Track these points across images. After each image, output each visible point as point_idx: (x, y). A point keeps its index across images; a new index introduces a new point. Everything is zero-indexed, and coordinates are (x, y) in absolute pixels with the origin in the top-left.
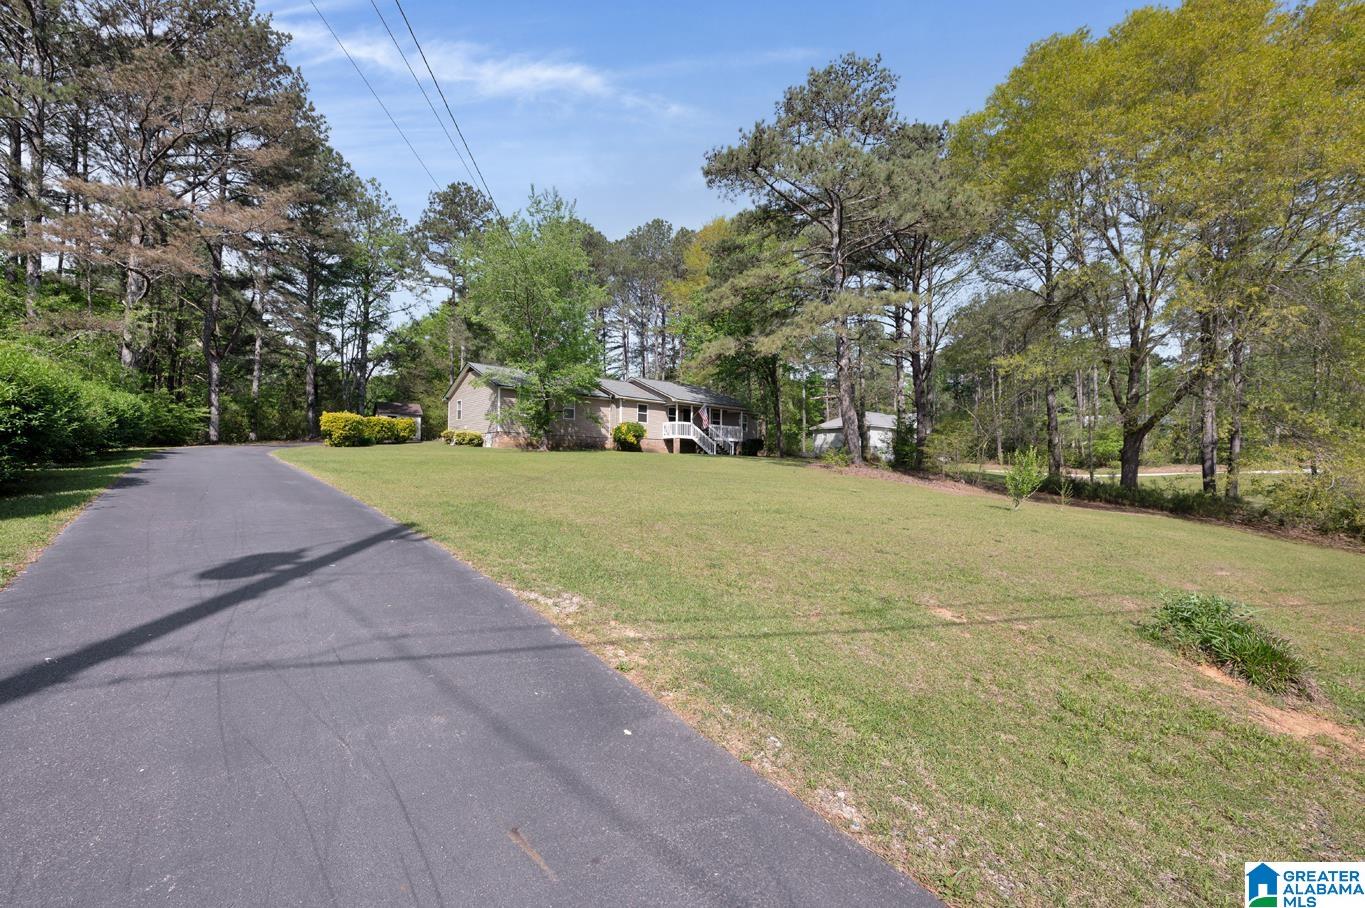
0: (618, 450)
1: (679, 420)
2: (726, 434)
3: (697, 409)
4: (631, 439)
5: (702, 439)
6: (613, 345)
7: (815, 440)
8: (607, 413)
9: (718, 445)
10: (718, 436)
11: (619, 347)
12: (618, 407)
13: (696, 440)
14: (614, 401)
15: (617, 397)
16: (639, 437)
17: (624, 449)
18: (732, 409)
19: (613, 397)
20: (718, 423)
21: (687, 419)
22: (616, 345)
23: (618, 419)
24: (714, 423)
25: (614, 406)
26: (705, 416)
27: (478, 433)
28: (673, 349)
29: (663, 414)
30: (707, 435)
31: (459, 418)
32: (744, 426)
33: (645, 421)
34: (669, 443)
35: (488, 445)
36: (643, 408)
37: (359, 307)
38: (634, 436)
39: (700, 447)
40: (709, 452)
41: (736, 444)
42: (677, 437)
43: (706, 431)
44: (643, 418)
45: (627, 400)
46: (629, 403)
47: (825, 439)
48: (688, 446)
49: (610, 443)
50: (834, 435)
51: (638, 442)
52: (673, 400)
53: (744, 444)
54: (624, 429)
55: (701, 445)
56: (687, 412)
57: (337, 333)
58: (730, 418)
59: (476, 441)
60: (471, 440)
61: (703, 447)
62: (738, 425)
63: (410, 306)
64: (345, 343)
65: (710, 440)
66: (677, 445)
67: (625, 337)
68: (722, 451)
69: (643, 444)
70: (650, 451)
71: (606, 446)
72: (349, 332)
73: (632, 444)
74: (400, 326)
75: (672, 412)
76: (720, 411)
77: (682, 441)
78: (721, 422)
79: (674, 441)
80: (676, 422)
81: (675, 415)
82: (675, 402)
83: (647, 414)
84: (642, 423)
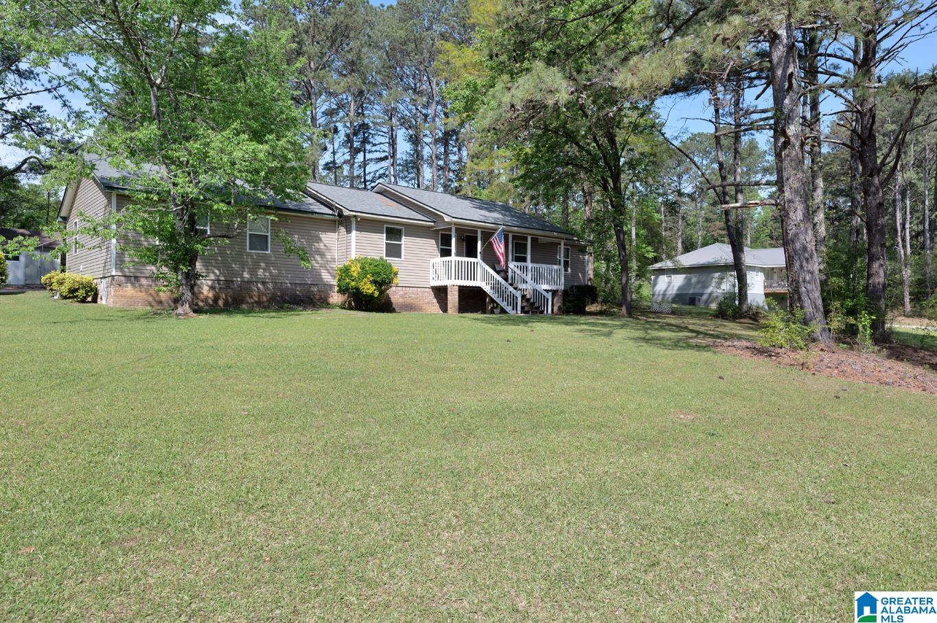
0: (351, 308)
1: (458, 254)
2: (537, 278)
3: (487, 234)
4: (368, 288)
5: (497, 287)
6: (377, 155)
7: (655, 285)
8: (330, 240)
9: (523, 297)
10: (525, 282)
11: (385, 158)
12: (349, 231)
13: (487, 289)
14: (341, 221)
15: (346, 213)
16: (383, 283)
17: (359, 307)
18: (544, 236)
19: (341, 215)
20: (524, 260)
21: (471, 252)
22: (383, 155)
23: (348, 251)
24: (517, 259)
25: (343, 230)
26: (500, 249)
27: (87, 277)
28: (460, 161)
29: (431, 245)
30: (506, 279)
32: (566, 264)
33: (398, 256)
34: (440, 293)
35: (102, 302)
36: (394, 232)
38: (375, 282)
39: (492, 301)
40: (509, 309)
41: (554, 293)
42: (453, 283)
43: (504, 273)
44: (394, 251)
45: (363, 219)
46: (368, 224)
47: (670, 283)
48: (473, 300)
49: (336, 298)
50: (683, 276)
51: (382, 292)
52: (447, 219)
53: (565, 292)
54: (355, 270)
55: (495, 297)
56: (469, 240)
58: (544, 252)
59: (81, 293)
60: (73, 291)
61: (499, 300)
62: (558, 263)
65: (511, 289)
66: (453, 298)
67: (393, 144)
68: (533, 308)
69: (396, 295)
70: (409, 307)
71: (331, 300)
73: (372, 296)
75: (445, 241)
76: (526, 239)
77: (463, 290)
78: (529, 257)
79: (449, 289)
80: (453, 258)
81: (450, 245)
82: (450, 223)
83: (400, 245)
84: (390, 260)
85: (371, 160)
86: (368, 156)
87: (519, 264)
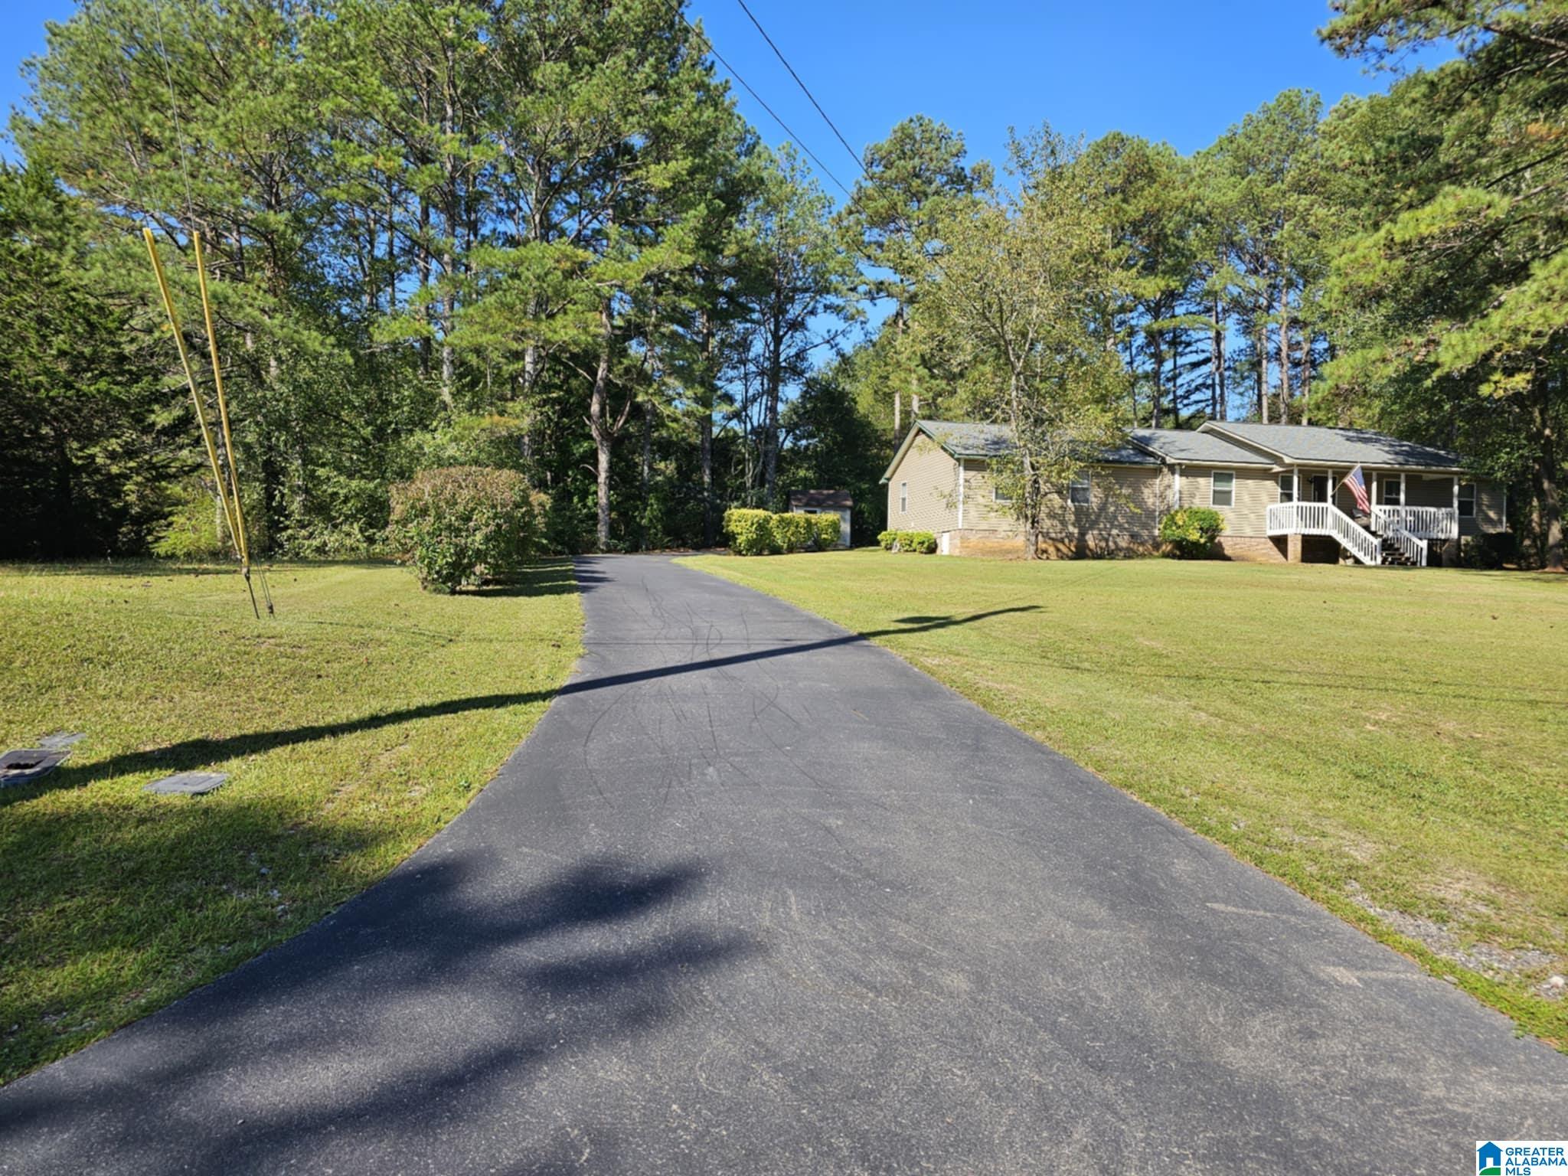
0: (1175, 557)
1: (1301, 499)
2: (1416, 524)
3: (1341, 473)
4: (1195, 535)
5: (1352, 535)
6: (1194, 358)
9: (1388, 545)
10: (1391, 528)
11: (1207, 361)
12: (1172, 480)
13: (1336, 536)
14: (1165, 469)
15: (1170, 461)
16: (1210, 532)
17: (1183, 556)
18: (1425, 472)
19: (1165, 462)
20: (1395, 502)
21: (1319, 497)
22: (1202, 357)
23: (1171, 499)
24: (1385, 502)
25: (1166, 477)
29: (1273, 488)
31: (903, 509)
32: (1460, 504)
33: (1228, 502)
34: (1280, 542)
35: (945, 546)
36: (1223, 478)
37: (767, 345)
38: (1202, 529)
39: (1346, 551)
40: (1364, 559)
41: (1442, 542)
42: (1295, 531)
44: (1221, 498)
45: (1188, 466)
46: (1198, 470)
48: (1323, 552)
51: (1211, 540)
52: (1288, 460)
54: (1181, 516)
55: (1349, 546)
56: (1318, 483)
57: (736, 389)
58: (1427, 492)
59: (926, 546)
60: (921, 544)
61: (1353, 551)
63: (836, 335)
64: (748, 402)
65: (1369, 537)
66: (1295, 548)
67: (1218, 338)
69: (1224, 546)
70: (1240, 559)
72: (756, 385)
73: (1198, 543)
74: (822, 365)
75: (1286, 483)
76: (1399, 477)
77: (1307, 540)
78: (1402, 497)
79: (1289, 539)
80: (1295, 503)
81: (1291, 489)
82: (1292, 465)
83: (1230, 492)
84: (1217, 508)
85: (1183, 366)
86: (1180, 361)
87: (1387, 508)
